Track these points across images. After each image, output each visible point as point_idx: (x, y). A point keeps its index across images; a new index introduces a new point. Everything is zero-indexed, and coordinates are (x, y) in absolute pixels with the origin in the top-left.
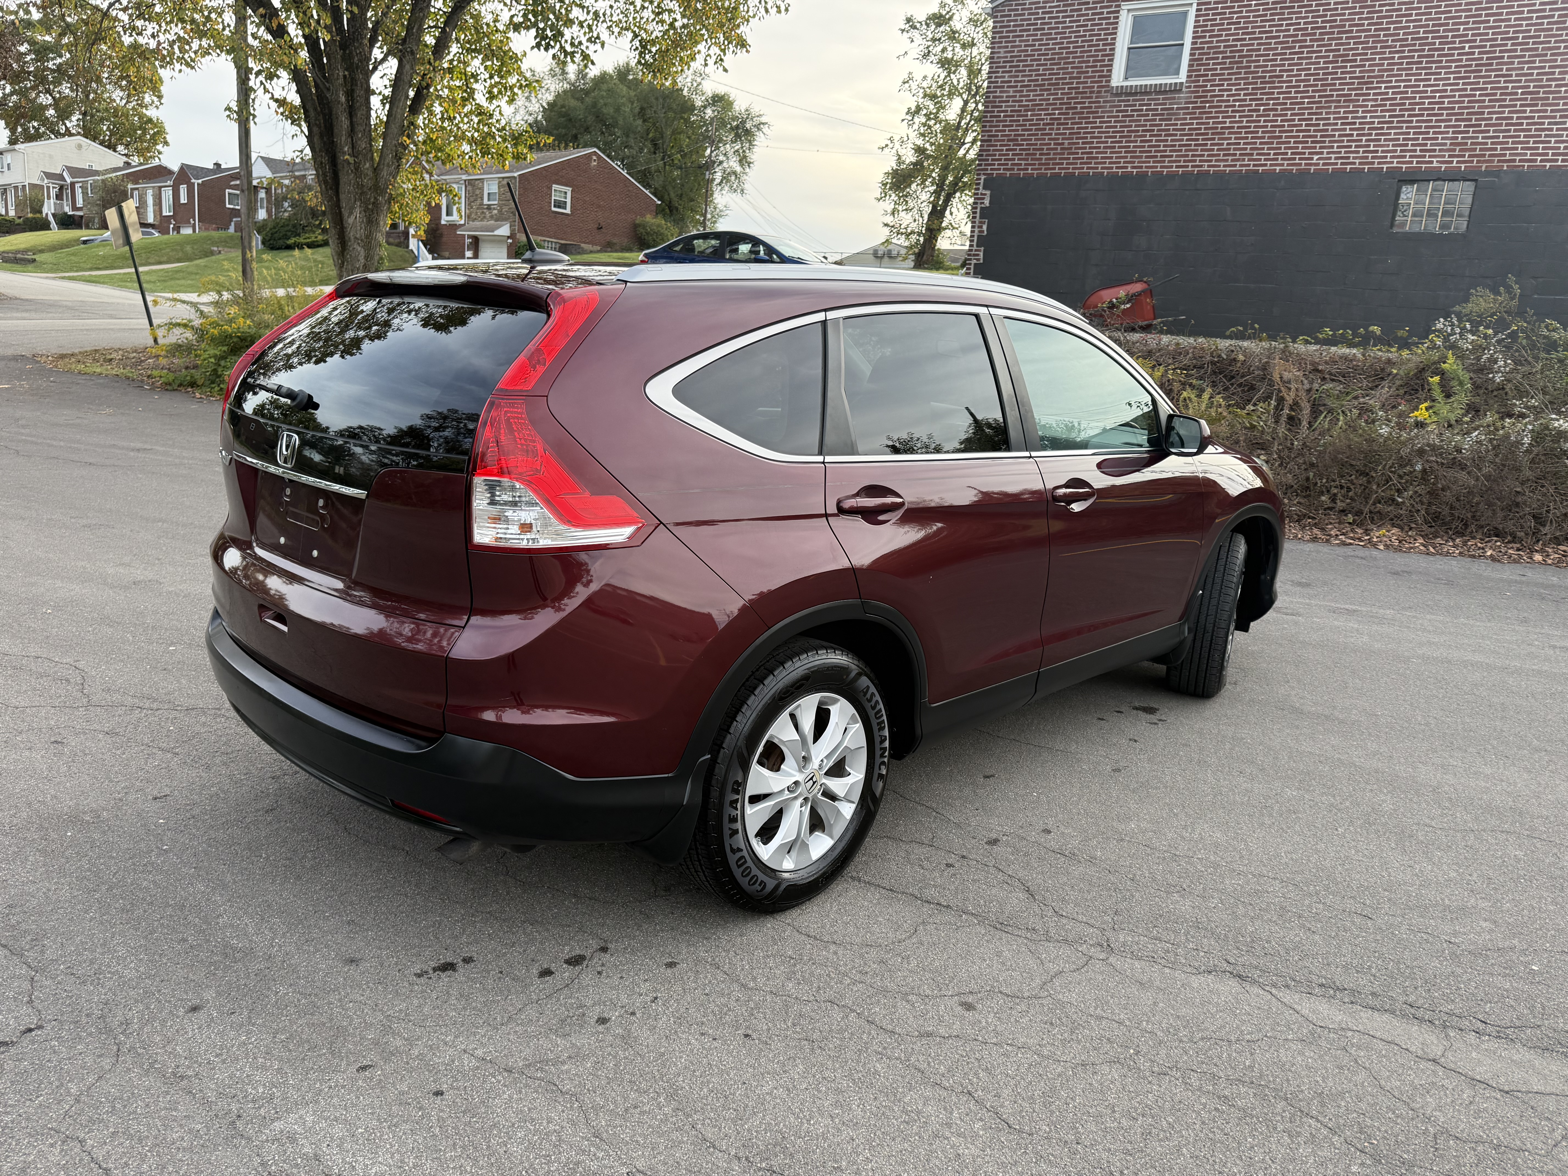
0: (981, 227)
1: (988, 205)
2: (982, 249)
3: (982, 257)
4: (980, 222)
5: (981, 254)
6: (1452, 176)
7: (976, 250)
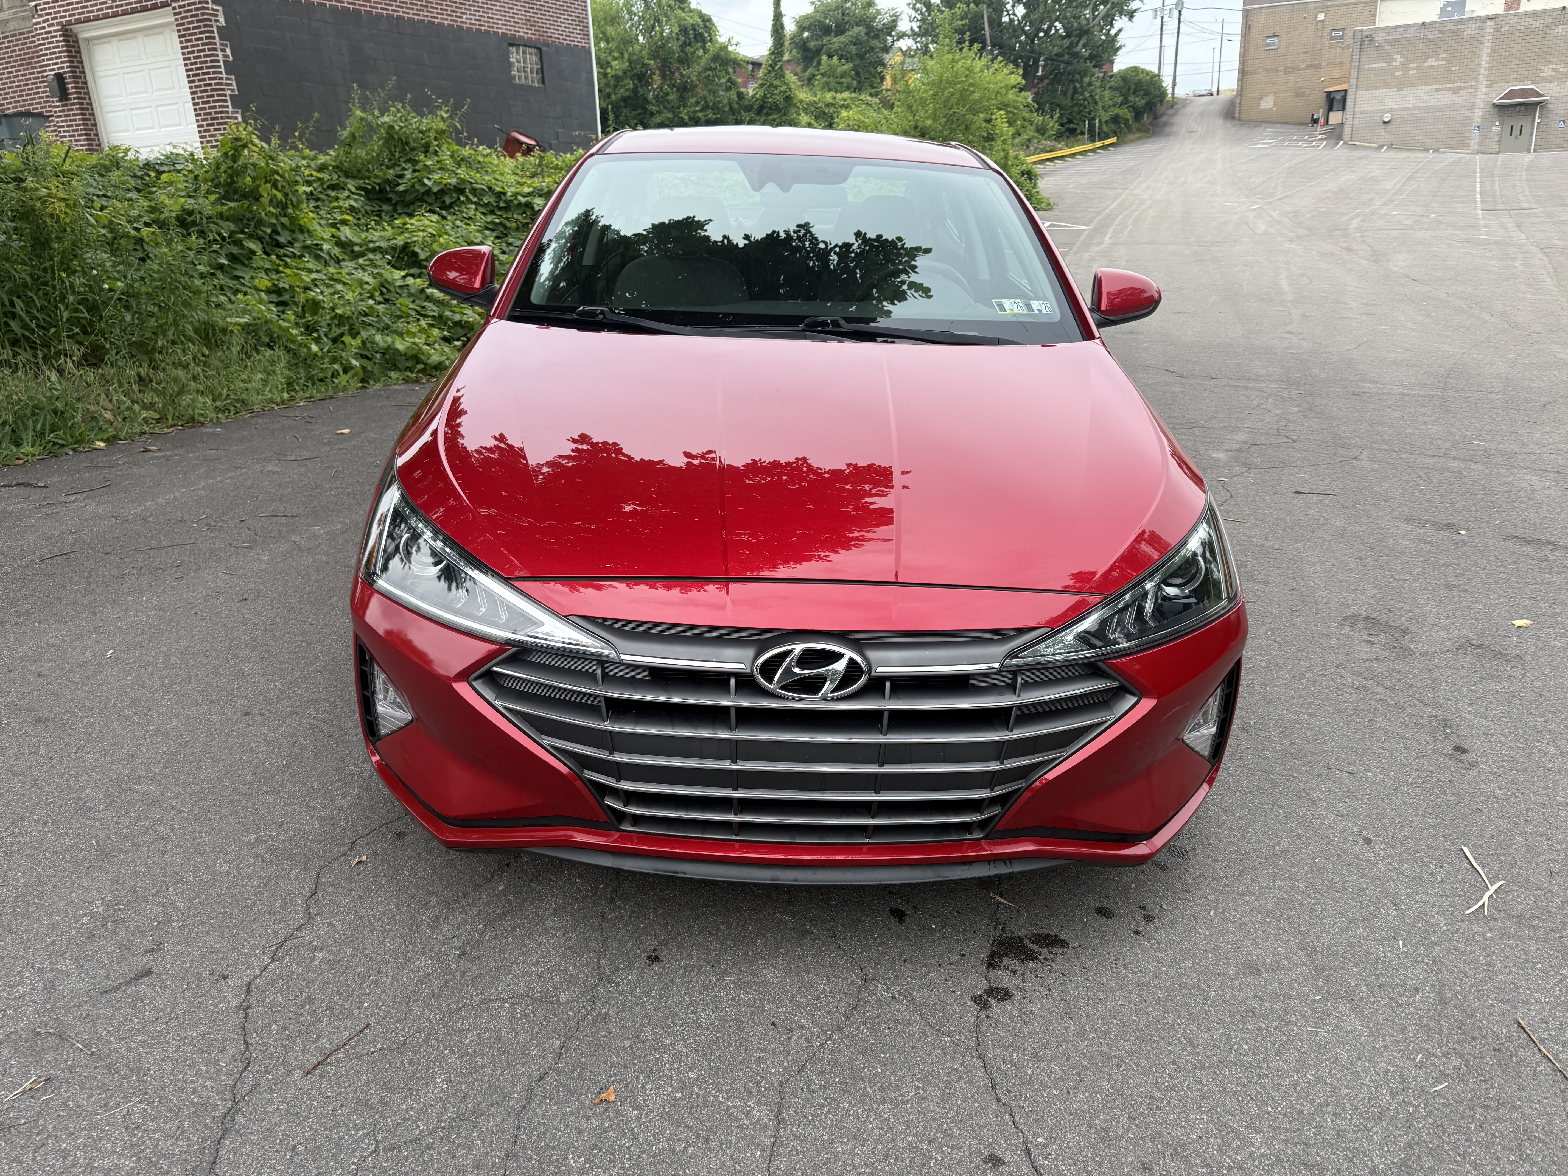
0: (224, 51)
1: (224, 24)
2: (233, 77)
3: (235, 87)
4: (222, 45)
5: (234, 83)
6: (527, 44)
7: (227, 79)
